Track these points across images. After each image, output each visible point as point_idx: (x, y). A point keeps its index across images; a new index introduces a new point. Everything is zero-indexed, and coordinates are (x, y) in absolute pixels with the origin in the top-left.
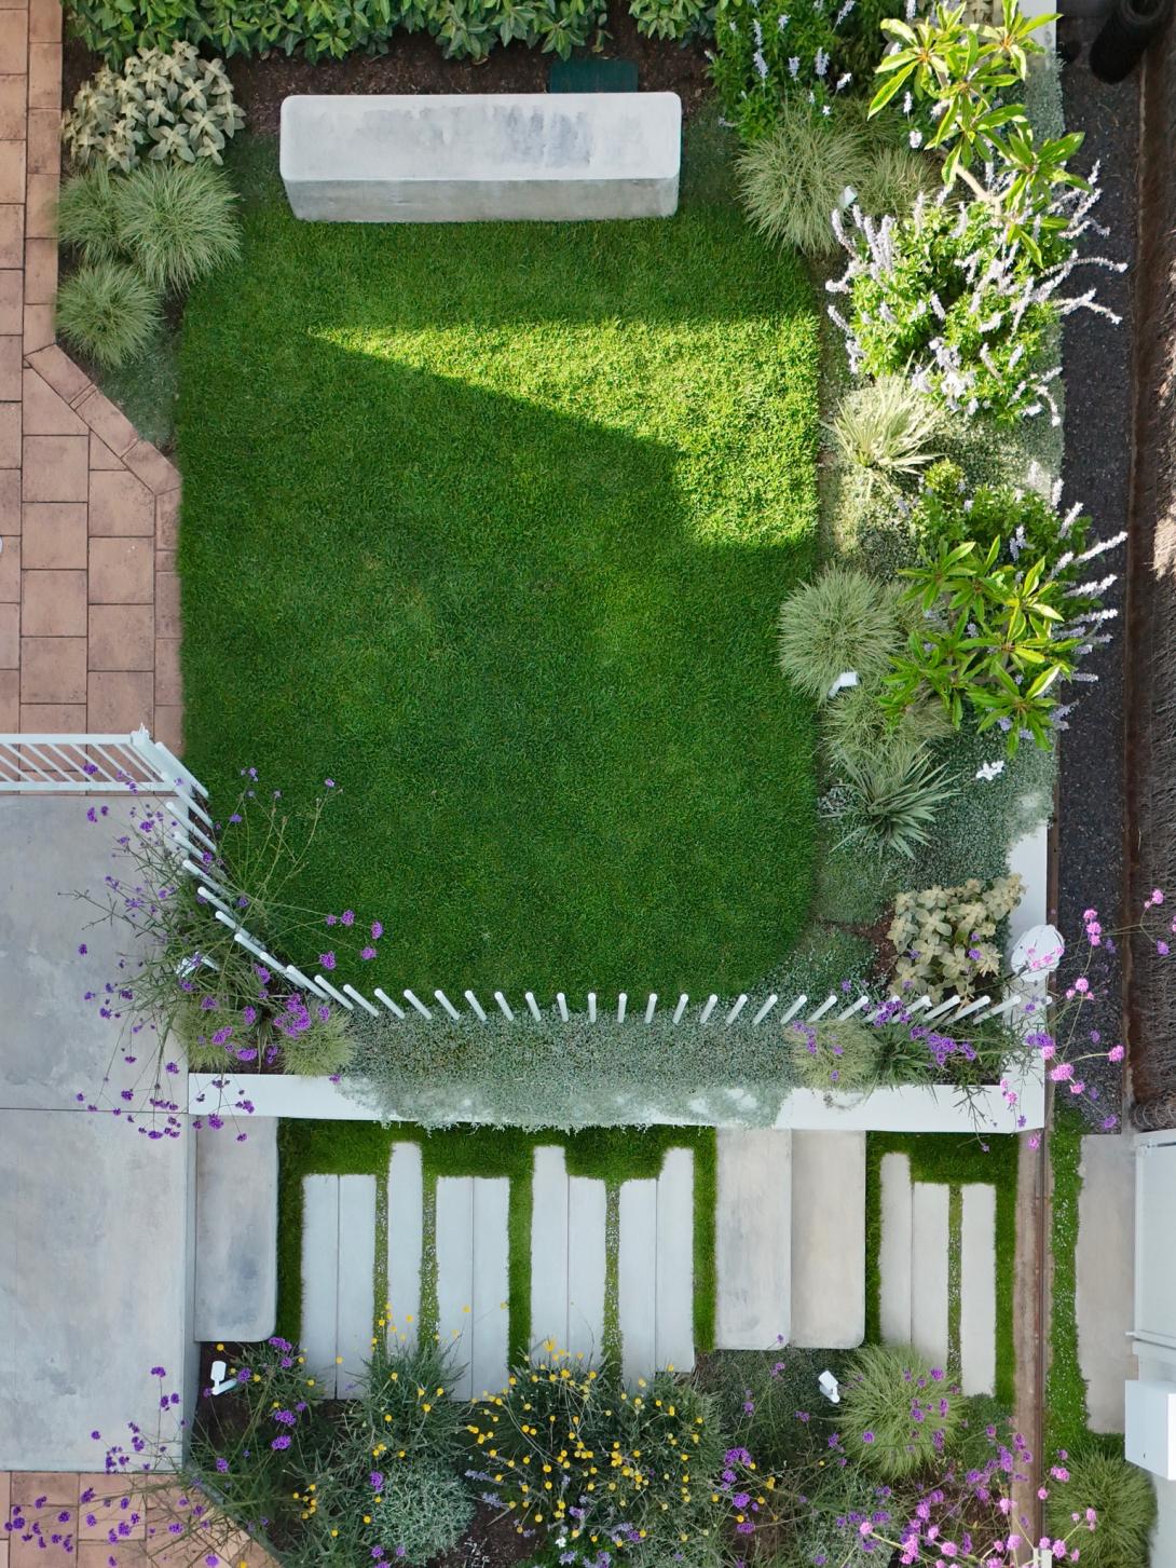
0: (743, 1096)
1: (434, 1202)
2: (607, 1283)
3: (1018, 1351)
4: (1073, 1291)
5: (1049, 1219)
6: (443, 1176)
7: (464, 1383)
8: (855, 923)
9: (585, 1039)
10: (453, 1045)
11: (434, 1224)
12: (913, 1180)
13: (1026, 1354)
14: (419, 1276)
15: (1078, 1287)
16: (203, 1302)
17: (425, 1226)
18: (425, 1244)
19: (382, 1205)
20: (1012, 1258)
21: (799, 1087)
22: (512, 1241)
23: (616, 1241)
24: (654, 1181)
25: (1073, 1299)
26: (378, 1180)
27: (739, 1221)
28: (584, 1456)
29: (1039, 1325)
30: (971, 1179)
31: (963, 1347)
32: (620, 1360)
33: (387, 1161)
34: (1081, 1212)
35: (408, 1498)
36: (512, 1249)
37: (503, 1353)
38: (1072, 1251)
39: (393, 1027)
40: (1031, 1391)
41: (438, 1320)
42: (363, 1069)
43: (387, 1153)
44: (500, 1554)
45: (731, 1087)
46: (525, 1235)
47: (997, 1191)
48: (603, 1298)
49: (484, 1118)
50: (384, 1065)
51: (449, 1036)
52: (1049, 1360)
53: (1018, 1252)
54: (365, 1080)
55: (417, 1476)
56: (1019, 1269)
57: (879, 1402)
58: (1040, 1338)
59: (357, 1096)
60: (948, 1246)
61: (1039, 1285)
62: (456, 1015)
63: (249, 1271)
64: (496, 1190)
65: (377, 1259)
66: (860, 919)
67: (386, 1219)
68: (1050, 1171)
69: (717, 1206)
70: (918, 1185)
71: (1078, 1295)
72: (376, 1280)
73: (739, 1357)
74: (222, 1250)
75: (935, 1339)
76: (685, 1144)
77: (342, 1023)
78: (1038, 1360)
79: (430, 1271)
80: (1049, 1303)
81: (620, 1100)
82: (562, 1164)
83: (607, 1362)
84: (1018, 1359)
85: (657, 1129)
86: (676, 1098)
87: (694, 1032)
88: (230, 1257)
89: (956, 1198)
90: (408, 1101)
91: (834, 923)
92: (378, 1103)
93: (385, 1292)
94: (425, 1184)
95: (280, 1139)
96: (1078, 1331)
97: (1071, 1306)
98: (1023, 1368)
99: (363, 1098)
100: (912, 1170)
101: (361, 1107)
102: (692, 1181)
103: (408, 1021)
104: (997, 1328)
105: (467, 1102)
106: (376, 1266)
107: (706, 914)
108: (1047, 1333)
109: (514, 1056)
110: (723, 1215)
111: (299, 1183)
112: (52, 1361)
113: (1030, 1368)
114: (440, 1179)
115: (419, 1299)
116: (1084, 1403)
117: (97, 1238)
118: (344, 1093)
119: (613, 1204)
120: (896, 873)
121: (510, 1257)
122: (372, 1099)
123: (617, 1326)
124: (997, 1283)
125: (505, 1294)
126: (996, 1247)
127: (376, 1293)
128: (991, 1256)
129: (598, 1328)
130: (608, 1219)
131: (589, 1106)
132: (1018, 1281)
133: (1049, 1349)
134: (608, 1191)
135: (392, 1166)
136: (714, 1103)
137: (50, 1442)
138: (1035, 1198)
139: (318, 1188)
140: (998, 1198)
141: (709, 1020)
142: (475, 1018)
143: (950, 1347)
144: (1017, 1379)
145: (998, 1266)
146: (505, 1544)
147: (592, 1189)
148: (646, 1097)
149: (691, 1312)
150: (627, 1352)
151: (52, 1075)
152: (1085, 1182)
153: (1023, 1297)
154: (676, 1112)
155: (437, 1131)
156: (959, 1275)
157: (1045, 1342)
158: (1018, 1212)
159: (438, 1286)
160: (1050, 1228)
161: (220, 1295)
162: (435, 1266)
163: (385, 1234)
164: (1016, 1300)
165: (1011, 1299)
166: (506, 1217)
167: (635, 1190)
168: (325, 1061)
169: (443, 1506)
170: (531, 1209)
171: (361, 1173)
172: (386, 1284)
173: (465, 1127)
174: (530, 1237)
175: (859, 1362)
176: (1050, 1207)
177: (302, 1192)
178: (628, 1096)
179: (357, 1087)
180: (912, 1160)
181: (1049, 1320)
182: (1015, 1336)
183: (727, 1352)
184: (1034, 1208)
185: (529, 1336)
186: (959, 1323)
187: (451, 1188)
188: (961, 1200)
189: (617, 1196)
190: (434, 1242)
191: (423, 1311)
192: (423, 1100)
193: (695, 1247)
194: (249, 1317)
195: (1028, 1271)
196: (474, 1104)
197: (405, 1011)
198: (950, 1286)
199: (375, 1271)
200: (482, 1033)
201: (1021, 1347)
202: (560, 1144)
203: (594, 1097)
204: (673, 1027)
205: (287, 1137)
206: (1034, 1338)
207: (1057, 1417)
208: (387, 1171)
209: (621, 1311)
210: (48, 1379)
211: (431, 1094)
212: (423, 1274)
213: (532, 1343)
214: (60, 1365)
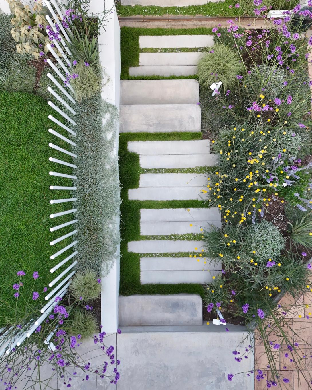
0: (105, 119)
1: (149, 236)
2: (177, 172)
3: (198, 27)
4: (176, 7)
5: (151, 16)
6: (140, 233)
7: (215, 224)
8: (36, 76)
9: (84, 181)
10: (88, 232)
11: (157, 236)
12: (138, 66)
13: (199, 24)
14: (176, 241)
15: (175, 6)
16: (188, 322)
17: (158, 239)
18: (164, 239)
19: (151, 255)
20: (166, 29)
21: (101, 97)
22: (163, 208)
23: (162, 169)
24: (140, 156)
25: (179, 7)
26: (142, 257)
27: (153, 124)
28: (251, 176)
29: (188, 19)
30: (138, 44)
31: (197, 47)
32: (205, 167)
33: (135, 254)
34: (148, 5)
35: (263, 245)
36: (166, 207)
37: (204, 210)
38: (162, 8)
39: (81, 256)
40: (212, 22)
41: (192, 234)
42: (98, 266)
43: (132, 254)
44: (277, 209)
45: (102, 123)
46: (160, 203)
47: (141, 35)
48: (183, 174)
49: (117, 219)
50: (97, 258)
51: (84, 234)
52: (201, 16)
53: (163, 27)
54: (103, 265)
55: (253, 242)
56: (169, 27)
57: (219, 71)
58: (193, 19)
59: (109, 268)
60: (161, 53)
61: (174, 20)
62: (75, 232)
63: (176, 306)
64: (145, 214)
65: (170, 256)
66: (34, 74)
67: (156, 253)
68: (134, 16)
69: (148, 132)
70: (140, 64)
71: (177, 6)
72: (178, 257)
73: (204, 124)
74: (168, 316)
75: (194, 57)
76: (126, 144)
77: (79, 276)
78: (201, 19)
79: (175, 237)
80: (180, 16)
81: (108, 167)
82: (134, 190)
83: (207, 171)
84: (201, 26)
85: (120, 154)
86: (106, 145)
87: (79, 138)
88: (171, 313)
89: (145, 50)
90: (111, 249)
91: (36, 84)
92: (111, 260)
93: (182, 253)
94: (143, 240)
95: (127, 295)
96: (191, 5)
97: (182, 8)
98: (204, 25)
99: (110, 266)
100: (135, 66)
101: (113, 267)
102: (140, 142)
103: (78, 250)
104: (190, 34)
105: (110, 226)
106: (173, 257)
107: (32, 134)
108: (192, 16)
109: (91, 208)
110: (152, 130)
111: (144, 286)
112: (212, 382)
113: (204, 22)
114: (141, 234)
115: (185, 241)
116: (216, 2)
117: (165, 366)
118: (108, 274)
119: (149, 171)
120: (16, 60)
121: (169, 208)
122: (110, 263)
123: (193, 169)
124: (174, 35)
125: (182, 210)
126: (161, 35)
127: (183, 257)
128: (164, 37)
129: (194, 175)
130: (154, 173)
131: (111, 179)
132: (173, 27)
133: (197, 16)
134: (144, 173)
135: (137, 252)
136: (108, 130)
137: (243, 382)
138: (143, 21)
139: (145, 279)
140: (144, 35)
141: (75, 132)
142: (76, 224)
143: (197, 51)
144: (208, 27)
145: (168, 35)
146: (274, 208)
147: (144, 179)
148: (106, 156)
149: (188, 141)
150: (202, 165)
151: (103, 385)
152: (137, 4)
153: (179, 25)
154: (112, 145)
155: (122, 237)
156: (171, 49)
157: (194, 17)
158: (148, 27)
159: (180, 234)
160: (154, 16)
161: (185, 316)
162: (172, 235)
163: (161, 254)
164: (179, 27)
165: (180, 30)
166: (154, 210)
167: (144, 163)
168: (94, 283)
169: (265, 232)
170: (152, 201)
171: (139, 263)
172: (180, 253)
173: (122, 226)
174: (161, 201)
175: (204, 81)
176: (147, 16)
177: (147, 284)
178: (106, 163)
179: (105, 268)
180: (131, 66)
181: (187, 16)
182: (193, 28)
183: (202, 128)
184: (147, 22)
185: (198, 200)
186: (189, 48)
187: (144, 231)
188: (145, 48)
189: (146, 169)
190: (164, 236)
191: (189, 239)
192: (110, 243)
193: (164, 140)
194: (193, 306)
195: (169, 24)
196: (111, 223)
197: (75, 251)
198: (175, 52)
199: (175, 257)
200: (83, 221)
201: (197, 26)
202: (127, 191)
203: (107, 177)
204: (78, 146)
205: (126, 292)
206: (193, 21)
207: (221, 12)
208: (139, 253)
209: (188, 167)
210: (219, 384)
211: (107, 240)
212: (175, 239)
213: (200, 199)
214: (214, 380)
